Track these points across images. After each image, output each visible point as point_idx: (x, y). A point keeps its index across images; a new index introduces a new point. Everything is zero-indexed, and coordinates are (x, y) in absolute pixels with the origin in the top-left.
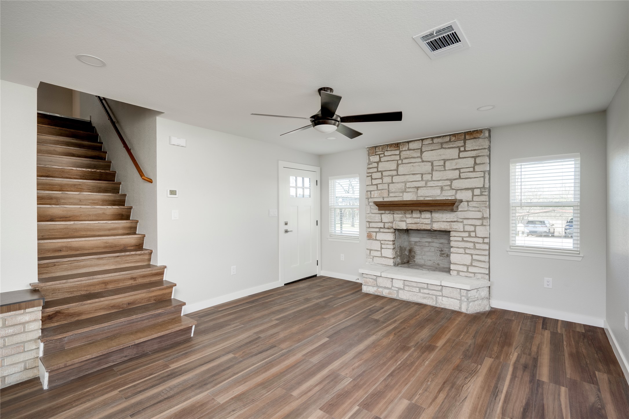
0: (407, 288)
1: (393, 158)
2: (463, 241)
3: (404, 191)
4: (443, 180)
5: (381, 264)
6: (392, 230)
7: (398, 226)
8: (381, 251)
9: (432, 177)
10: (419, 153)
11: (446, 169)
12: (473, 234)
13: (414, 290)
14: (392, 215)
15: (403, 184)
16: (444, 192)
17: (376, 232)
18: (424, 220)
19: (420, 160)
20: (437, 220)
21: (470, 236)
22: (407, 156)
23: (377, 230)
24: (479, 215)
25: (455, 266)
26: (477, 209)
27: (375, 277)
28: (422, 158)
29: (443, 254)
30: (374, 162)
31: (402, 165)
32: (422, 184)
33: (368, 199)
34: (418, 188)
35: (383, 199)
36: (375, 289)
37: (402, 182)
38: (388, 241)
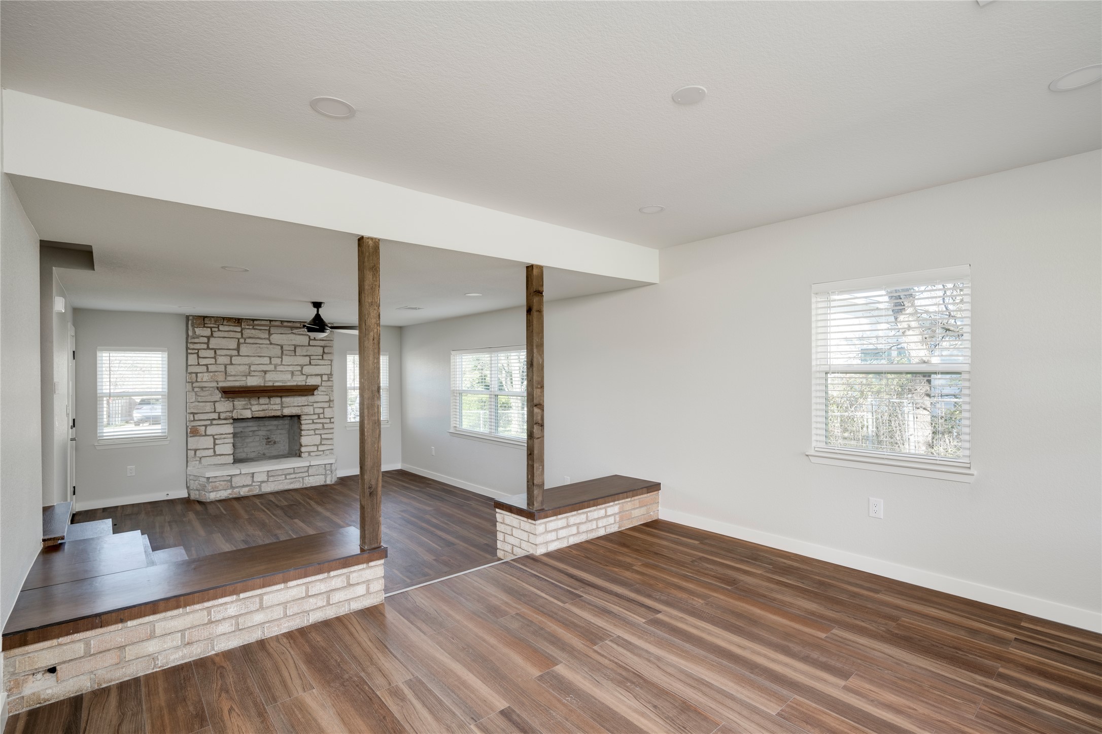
0: (271, 479)
1: (232, 334)
2: (313, 423)
3: (249, 374)
4: (294, 365)
5: (214, 465)
6: (231, 421)
7: (241, 415)
8: (214, 448)
9: (282, 361)
10: (267, 334)
11: (297, 354)
12: (322, 416)
13: (280, 478)
14: (232, 403)
15: (247, 367)
16: (294, 377)
17: (206, 426)
18: (274, 406)
19: (269, 343)
20: (288, 405)
21: (319, 418)
22: (252, 336)
23: (209, 422)
24: (326, 398)
25: (306, 448)
26: (325, 393)
27: (229, 478)
28: (270, 340)
29: (270, 442)
30: (202, 336)
31: (245, 345)
32: (271, 367)
33: (192, 383)
34: (265, 372)
35: (218, 384)
36: (229, 491)
37: (245, 364)
38: (226, 434)
